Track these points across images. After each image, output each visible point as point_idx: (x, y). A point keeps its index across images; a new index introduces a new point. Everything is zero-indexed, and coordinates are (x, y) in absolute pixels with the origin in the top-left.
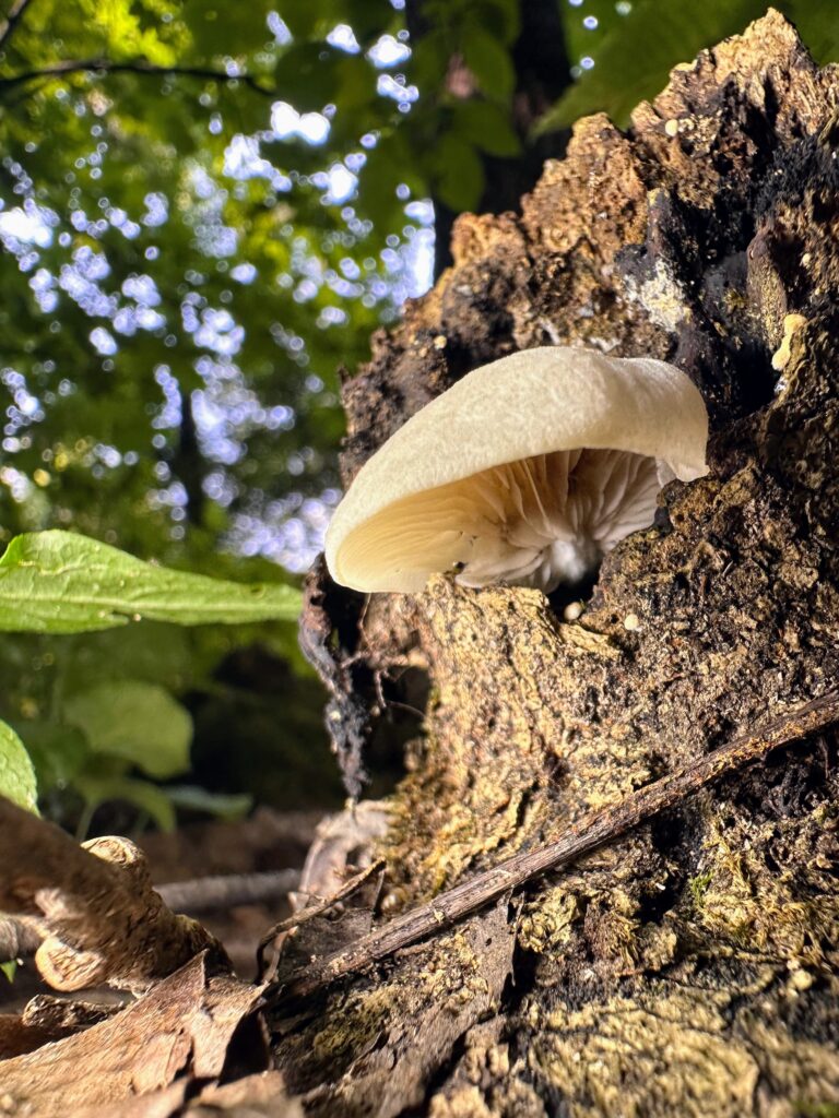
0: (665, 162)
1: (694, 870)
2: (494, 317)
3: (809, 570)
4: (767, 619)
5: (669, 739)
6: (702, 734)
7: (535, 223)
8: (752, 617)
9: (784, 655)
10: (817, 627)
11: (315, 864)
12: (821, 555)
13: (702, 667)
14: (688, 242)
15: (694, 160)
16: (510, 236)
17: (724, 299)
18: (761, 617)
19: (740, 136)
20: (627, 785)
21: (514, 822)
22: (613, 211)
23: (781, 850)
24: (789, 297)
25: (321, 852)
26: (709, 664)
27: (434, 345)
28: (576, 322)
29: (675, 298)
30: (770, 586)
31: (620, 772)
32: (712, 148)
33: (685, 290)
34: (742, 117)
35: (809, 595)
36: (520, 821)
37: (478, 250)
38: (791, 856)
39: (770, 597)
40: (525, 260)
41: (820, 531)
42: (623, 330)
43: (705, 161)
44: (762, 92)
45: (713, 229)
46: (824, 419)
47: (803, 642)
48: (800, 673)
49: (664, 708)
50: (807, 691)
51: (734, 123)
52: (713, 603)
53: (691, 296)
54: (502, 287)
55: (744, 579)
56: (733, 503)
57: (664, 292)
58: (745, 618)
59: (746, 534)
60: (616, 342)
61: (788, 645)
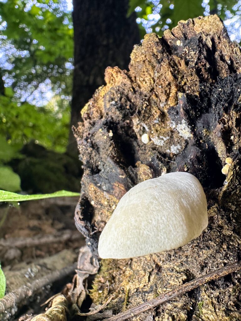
0: (179, 67)
1: (198, 300)
2: (123, 112)
3: (231, 231)
4: (219, 243)
5: (191, 267)
6: (200, 267)
7: (134, 75)
8: (215, 243)
9: (223, 251)
10: (231, 243)
11: (81, 260)
12: (234, 227)
13: (201, 253)
14: (192, 112)
15: (190, 68)
16: (126, 80)
17: (203, 131)
18: (217, 243)
19: (204, 60)
20: (180, 280)
21: (148, 281)
22: (163, 85)
23: (222, 300)
24: (227, 150)
25: (82, 256)
26: (202, 252)
27: (109, 135)
28: (154, 125)
29: (188, 131)
30: (220, 236)
31: (178, 275)
32: (195, 65)
33: (191, 129)
34: (205, 53)
35: (230, 236)
36: (149, 280)
37: (114, 80)
38: (224, 300)
39: (220, 238)
40: (131, 89)
41: (234, 221)
42: (170, 134)
43: (193, 69)
44: (211, 42)
45: (199, 105)
46: (237, 191)
47: (228, 248)
48: (227, 254)
49: (189, 259)
50: (228, 258)
51: (202, 56)
52: (204, 240)
53: (193, 130)
54: (125, 99)
55: (213, 234)
56: (211, 216)
57: (185, 129)
58: (213, 243)
59: (214, 223)
60: (168, 138)
61: (224, 248)
